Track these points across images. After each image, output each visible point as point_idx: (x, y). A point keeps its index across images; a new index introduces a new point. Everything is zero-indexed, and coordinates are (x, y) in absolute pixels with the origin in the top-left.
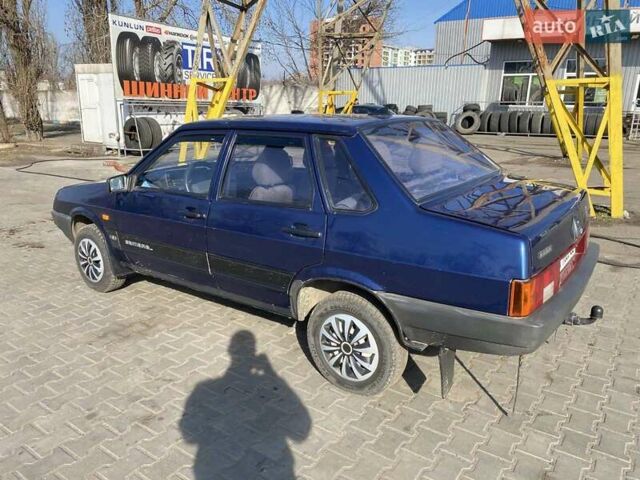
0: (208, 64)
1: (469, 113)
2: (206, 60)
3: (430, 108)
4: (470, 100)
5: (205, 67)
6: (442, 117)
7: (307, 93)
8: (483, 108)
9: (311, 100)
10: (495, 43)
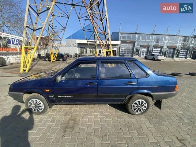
0: (17, 43)
1: (76, 55)
2: (16, 42)
3: (69, 54)
4: (76, 53)
5: (16, 44)
6: (71, 56)
7: (41, 51)
8: (78, 54)
9: (42, 52)
10: (78, 43)
